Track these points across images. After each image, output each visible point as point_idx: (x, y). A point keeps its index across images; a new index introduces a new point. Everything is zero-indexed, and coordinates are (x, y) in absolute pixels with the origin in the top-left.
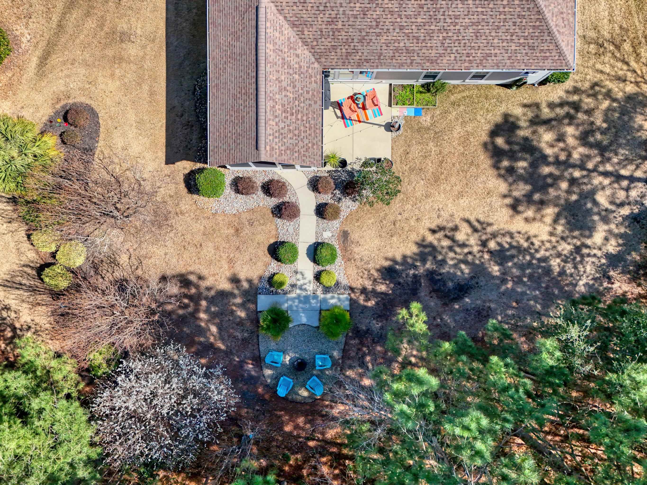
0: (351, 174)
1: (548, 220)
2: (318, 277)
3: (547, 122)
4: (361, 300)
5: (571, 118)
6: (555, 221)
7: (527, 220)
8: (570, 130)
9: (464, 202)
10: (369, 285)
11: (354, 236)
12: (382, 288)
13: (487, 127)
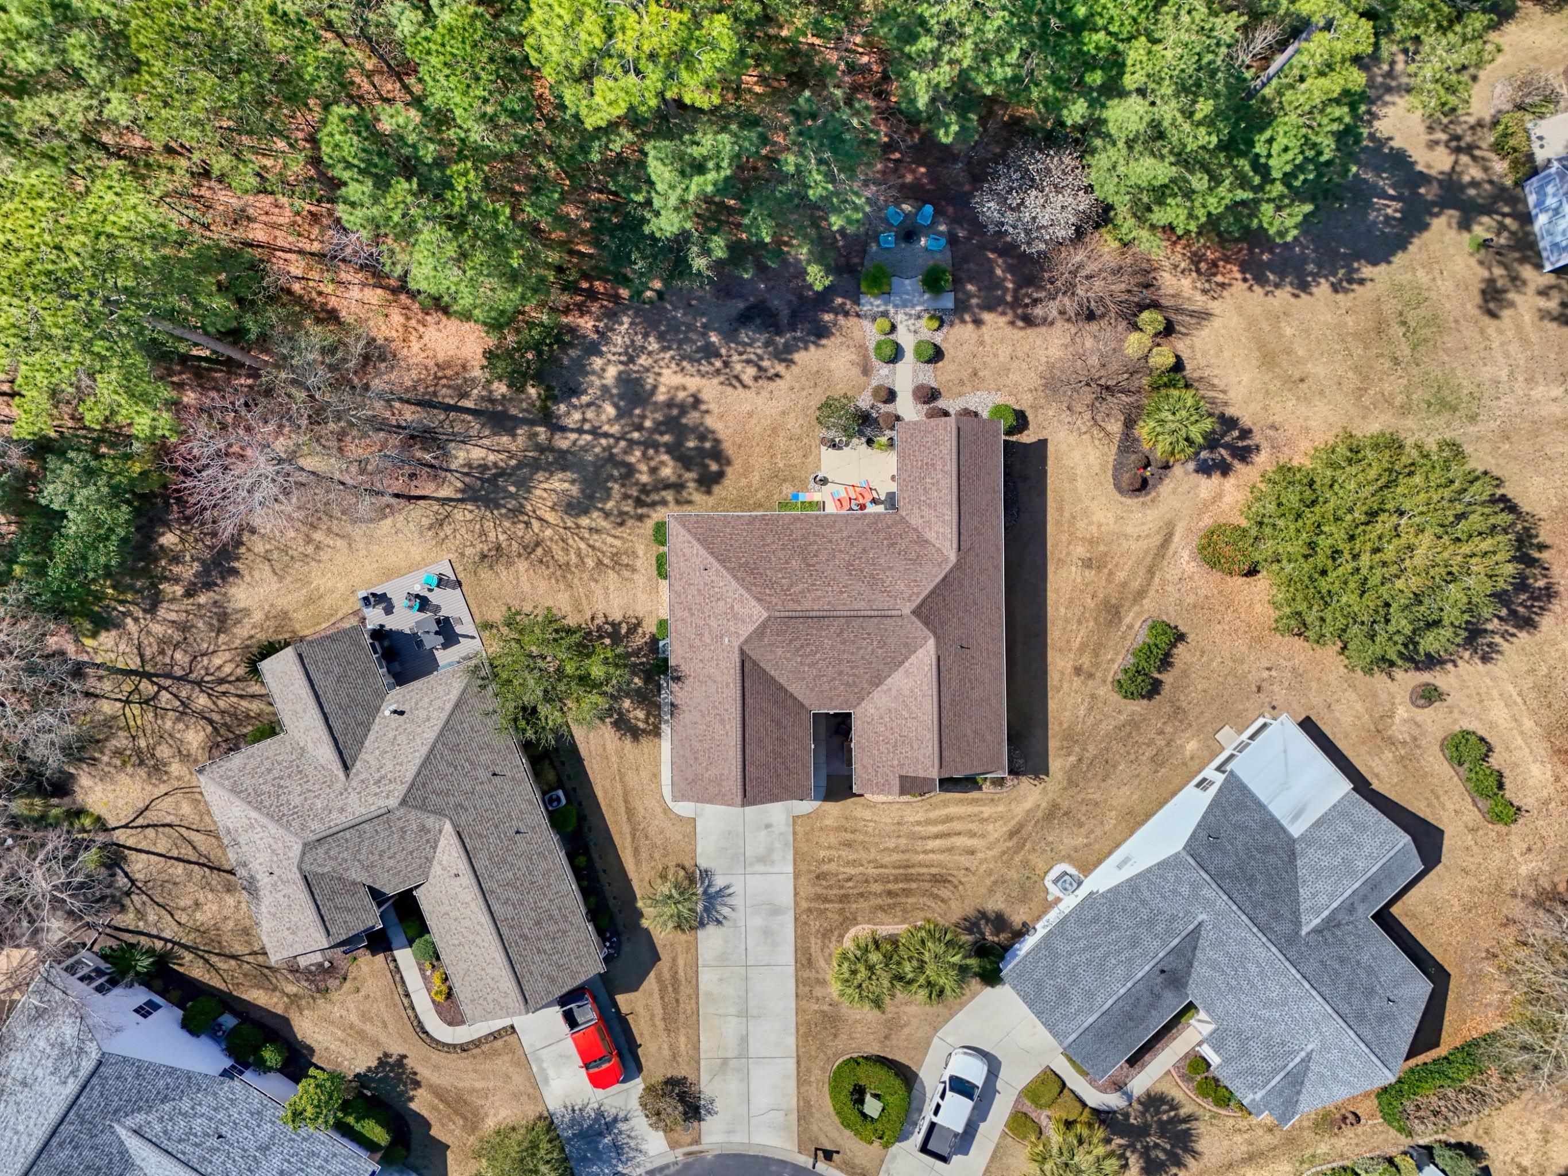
0: (861, 433)
1: (662, 389)
2: (893, 328)
3: (667, 486)
4: (849, 305)
5: (644, 489)
6: (655, 387)
7: (684, 388)
8: (644, 478)
9: (747, 407)
10: (841, 319)
11: (856, 371)
12: (827, 317)
13: (726, 482)
